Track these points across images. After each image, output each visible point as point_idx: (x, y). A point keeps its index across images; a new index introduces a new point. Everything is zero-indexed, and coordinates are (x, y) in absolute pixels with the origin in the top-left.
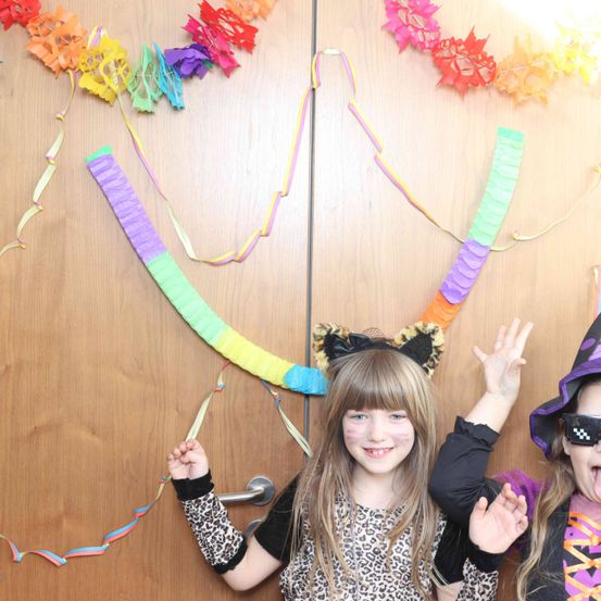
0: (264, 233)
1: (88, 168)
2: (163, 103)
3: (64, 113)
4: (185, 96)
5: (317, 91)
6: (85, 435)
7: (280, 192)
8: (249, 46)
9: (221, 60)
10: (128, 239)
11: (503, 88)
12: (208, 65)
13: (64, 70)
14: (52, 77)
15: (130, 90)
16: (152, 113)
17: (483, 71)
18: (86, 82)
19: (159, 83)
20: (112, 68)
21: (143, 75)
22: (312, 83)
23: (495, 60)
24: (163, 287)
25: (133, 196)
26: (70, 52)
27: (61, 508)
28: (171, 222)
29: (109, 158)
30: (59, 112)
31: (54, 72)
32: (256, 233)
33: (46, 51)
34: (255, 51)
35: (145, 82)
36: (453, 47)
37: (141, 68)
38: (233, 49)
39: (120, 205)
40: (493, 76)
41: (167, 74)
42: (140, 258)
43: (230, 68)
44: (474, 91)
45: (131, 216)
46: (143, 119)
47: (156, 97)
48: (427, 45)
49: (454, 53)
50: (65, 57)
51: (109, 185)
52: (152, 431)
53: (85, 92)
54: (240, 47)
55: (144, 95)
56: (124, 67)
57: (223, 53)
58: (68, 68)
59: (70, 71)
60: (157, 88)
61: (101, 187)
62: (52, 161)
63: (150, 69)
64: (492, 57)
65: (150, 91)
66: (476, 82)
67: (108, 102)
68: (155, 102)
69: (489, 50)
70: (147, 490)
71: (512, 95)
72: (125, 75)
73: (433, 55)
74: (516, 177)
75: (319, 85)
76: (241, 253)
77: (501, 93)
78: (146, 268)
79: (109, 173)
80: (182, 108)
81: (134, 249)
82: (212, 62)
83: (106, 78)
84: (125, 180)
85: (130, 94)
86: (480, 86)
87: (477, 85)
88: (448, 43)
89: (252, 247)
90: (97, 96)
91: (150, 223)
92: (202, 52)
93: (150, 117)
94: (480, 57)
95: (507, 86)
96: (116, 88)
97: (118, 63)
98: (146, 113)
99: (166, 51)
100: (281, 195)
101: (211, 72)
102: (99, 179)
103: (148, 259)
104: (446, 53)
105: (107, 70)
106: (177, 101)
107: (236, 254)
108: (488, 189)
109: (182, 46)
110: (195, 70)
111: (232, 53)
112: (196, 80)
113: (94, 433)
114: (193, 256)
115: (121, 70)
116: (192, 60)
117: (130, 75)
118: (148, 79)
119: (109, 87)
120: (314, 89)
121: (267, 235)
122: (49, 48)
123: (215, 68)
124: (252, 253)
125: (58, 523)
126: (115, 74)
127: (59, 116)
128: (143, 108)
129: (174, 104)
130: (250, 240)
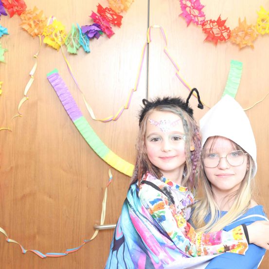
0: (126, 108)
1: (48, 79)
2: (81, 49)
3: (37, 54)
4: (90, 46)
5: (150, 44)
6: (46, 198)
7: (133, 89)
8: (119, 24)
9: (106, 31)
10: (66, 110)
11: (234, 42)
12: (100, 33)
13: (37, 35)
14: (32, 38)
15: (66, 44)
16: (76, 54)
17: (225, 34)
18: (47, 41)
19: (79, 41)
20: (58, 34)
21: (72, 37)
22: (147, 41)
23: (230, 29)
24: (81, 132)
25: (68, 91)
26: (39, 27)
27: (36, 230)
28: (84, 103)
29: (57, 74)
30: (35, 54)
31: (33, 36)
32: (122, 108)
33: (29, 27)
34: (122, 26)
35: (73, 41)
36: (211, 24)
37: (71, 35)
38: (112, 26)
39: (62, 96)
40: (229, 36)
41: (82, 37)
42: (71, 119)
43: (110, 34)
44: (220, 43)
45: (67, 100)
46: (72, 57)
47: (78, 47)
48: (199, 23)
49: (212, 26)
50: (38, 30)
51: (57, 86)
52: (76, 197)
53: (46, 45)
54: (115, 25)
55: (72, 46)
56: (63, 34)
57: (107, 28)
58: (39, 34)
59: (40, 36)
60: (78, 43)
61: (53, 87)
62: (32, 77)
63: (75, 34)
64: (229, 28)
65: (75, 44)
66: (222, 39)
67: (56, 49)
68: (77, 49)
69: (227, 25)
70: (74, 223)
71: (238, 45)
72: (64, 37)
73: (202, 27)
74: (239, 82)
75: (151, 41)
76: (116, 116)
77: (233, 44)
78: (74, 123)
79: (57, 81)
80: (89, 52)
81: (69, 115)
82: (102, 32)
83: (55, 39)
84: (64, 84)
85: (66, 46)
86: (223, 41)
87: (222, 40)
88: (209, 22)
89: (121, 114)
90: (52, 47)
91: (75, 103)
92: (98, 27)
93: (75, 56)
94: (223, 28)
95: (236, 41)
96: (60, 43)
97: (61, 32)
98: (74, 54)
99: (82, 27)
100: (134, 91)
101: (102, 36)
102: (53, 84)
103: (74, 120)
104: (208, 26)
105: (56, 35)
106: (87, 49)
107: (113, 117)
108: (226, 88)
109: (89, 24)
110: (95, 35)
111: (111, 28)
112: (95, 39)
113: (50, 197)
114: (94, 118)
115: (62, 35)
116: (94, 31)
117: (66, 37)
118: (74, 39)
119: (57, 43)
120: (148, 44)
121: (127, 109)
122: (30, 25)
123: (103, 34)
124: (121, 117)
125: (34, 237)
126: (59, 37)
127: (35, 56)
128: (72, 52)
129: (85, 50)
130: (120, 110)
